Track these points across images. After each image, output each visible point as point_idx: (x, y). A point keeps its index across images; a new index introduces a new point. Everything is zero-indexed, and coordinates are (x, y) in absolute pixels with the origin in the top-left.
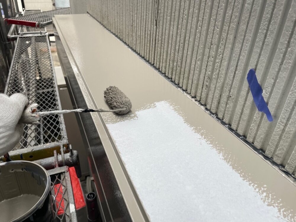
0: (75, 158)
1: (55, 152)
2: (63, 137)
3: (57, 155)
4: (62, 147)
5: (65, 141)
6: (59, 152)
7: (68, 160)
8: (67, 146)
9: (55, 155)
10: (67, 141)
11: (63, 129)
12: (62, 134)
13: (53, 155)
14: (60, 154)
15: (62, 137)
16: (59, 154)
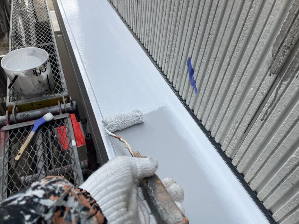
0: (74, 107)
1: (59, 102)
2: (64, 90)
3: (61, 104)
4: (64, 98)
5: (66, 93)
6: (62, 102)
7: (69, 108)
8: (67, 97)
9: (59, 104)
10: (68, 93)
11: (64, 83)
12: (63, 87)
13: (57, 104)
14: (63, 103)
15: (63, 90)
16: (61, 103)
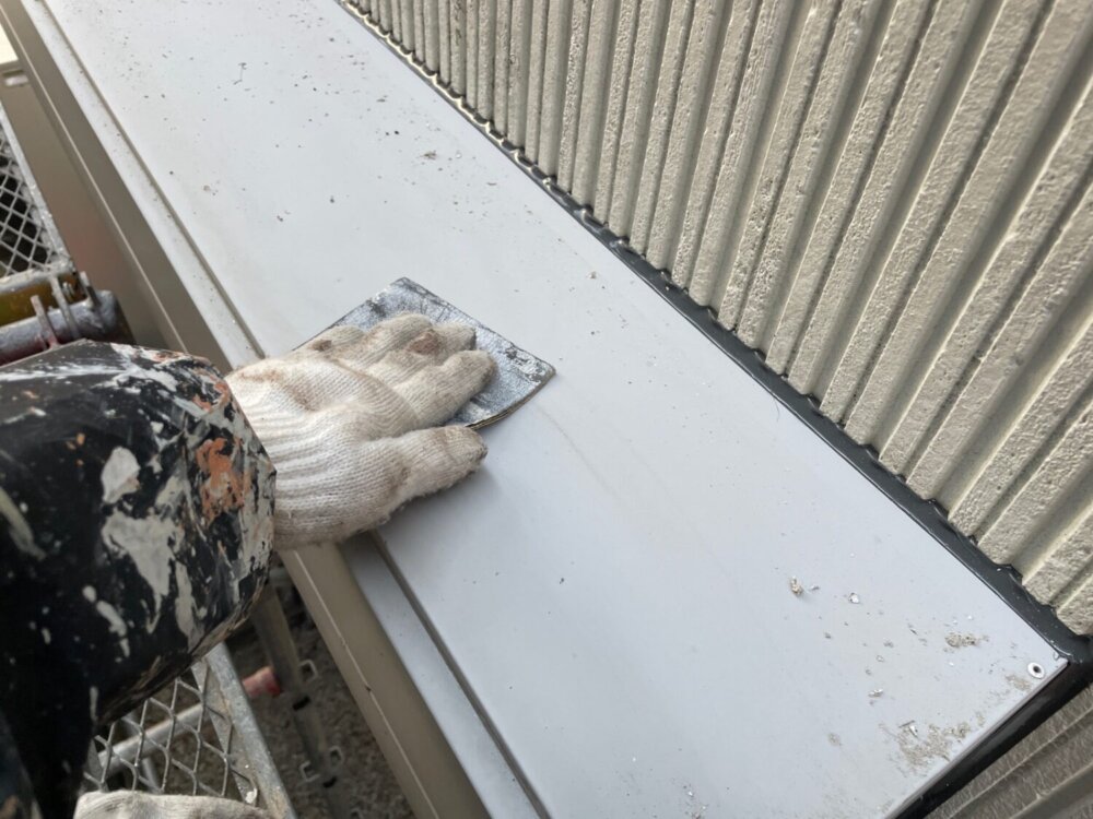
0: (108, 314)
1: (35, 300)
2: (54, 253)
3: (46, 310)
4: (55, 283)
5: (61, 265)
6: (49, 302)
7: (87, 322)
8: (71, 278)
9: (39, 310)
10: (71, 265)
11: (47, 227)
12: (47, 244)
13: (32, 313)
14: (56, 306)
15: (49, 253)
16: (51, 308)
